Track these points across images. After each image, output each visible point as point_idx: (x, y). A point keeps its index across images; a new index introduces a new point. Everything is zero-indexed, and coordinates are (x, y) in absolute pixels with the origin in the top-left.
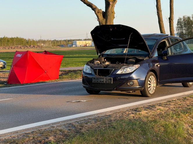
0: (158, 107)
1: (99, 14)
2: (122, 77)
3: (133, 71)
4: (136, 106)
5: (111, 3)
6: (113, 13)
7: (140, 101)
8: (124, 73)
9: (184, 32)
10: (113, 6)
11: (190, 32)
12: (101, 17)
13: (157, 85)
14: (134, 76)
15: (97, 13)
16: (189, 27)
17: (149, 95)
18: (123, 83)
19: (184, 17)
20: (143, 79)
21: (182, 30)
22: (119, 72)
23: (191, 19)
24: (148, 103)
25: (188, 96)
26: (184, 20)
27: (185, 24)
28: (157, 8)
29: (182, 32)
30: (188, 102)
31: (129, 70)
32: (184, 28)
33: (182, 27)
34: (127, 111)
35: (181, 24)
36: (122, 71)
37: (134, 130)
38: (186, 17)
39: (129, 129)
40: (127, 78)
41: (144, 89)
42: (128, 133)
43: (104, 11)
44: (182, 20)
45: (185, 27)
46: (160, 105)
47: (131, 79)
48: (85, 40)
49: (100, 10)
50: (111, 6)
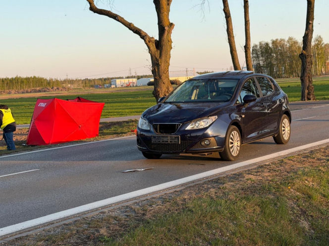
0: (247, 176)
1: (151, 43)
2: (193, 135)
3: (208, 126)
4: (216, 175)
5: (166, 28)
6: (170, 41)
7: (220, 167)
8: (195, 128)
9: (261, 64)
10: (169, 32)
11: (269, 64)
12: (153, 48)
13: (242, 143)
14: (209, 132)
15: (148, 42)
16: (267, 56)
17: (231, 158)
18: (196, 143)
19: (260, 43)
20: (223, 135)
21: (259, 60)
22: (189, 128)
23: (271, 45)
24: (232, 170)
25: (286, 157)
26: (261, 47)
27: (262, 53)
28: (228, 33)
29: (259, 64)
30: (287, 167)
31: (202, 124)
32: (261, 58)
33: (258, 57)
34: (205, 183)
35: (256, 53)
36: (192, 126)
37: (219, 212)
38: (263, 43)
39: (213, 213)
40: (201, 135)
41: (225, 150)
42: (211, 218)
43: (158, 39)
44: (258, 47)
45: (262, 56)
46: (249, 172)
47: (206, 136)
48: (128, 78)
49: (152, 38)
50: (166, 33)
